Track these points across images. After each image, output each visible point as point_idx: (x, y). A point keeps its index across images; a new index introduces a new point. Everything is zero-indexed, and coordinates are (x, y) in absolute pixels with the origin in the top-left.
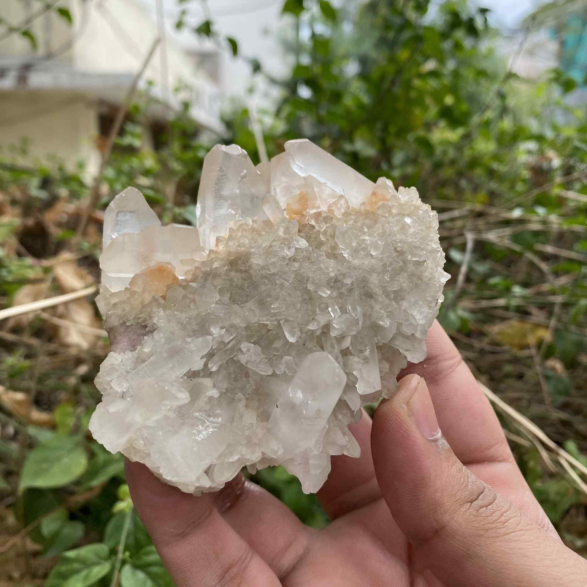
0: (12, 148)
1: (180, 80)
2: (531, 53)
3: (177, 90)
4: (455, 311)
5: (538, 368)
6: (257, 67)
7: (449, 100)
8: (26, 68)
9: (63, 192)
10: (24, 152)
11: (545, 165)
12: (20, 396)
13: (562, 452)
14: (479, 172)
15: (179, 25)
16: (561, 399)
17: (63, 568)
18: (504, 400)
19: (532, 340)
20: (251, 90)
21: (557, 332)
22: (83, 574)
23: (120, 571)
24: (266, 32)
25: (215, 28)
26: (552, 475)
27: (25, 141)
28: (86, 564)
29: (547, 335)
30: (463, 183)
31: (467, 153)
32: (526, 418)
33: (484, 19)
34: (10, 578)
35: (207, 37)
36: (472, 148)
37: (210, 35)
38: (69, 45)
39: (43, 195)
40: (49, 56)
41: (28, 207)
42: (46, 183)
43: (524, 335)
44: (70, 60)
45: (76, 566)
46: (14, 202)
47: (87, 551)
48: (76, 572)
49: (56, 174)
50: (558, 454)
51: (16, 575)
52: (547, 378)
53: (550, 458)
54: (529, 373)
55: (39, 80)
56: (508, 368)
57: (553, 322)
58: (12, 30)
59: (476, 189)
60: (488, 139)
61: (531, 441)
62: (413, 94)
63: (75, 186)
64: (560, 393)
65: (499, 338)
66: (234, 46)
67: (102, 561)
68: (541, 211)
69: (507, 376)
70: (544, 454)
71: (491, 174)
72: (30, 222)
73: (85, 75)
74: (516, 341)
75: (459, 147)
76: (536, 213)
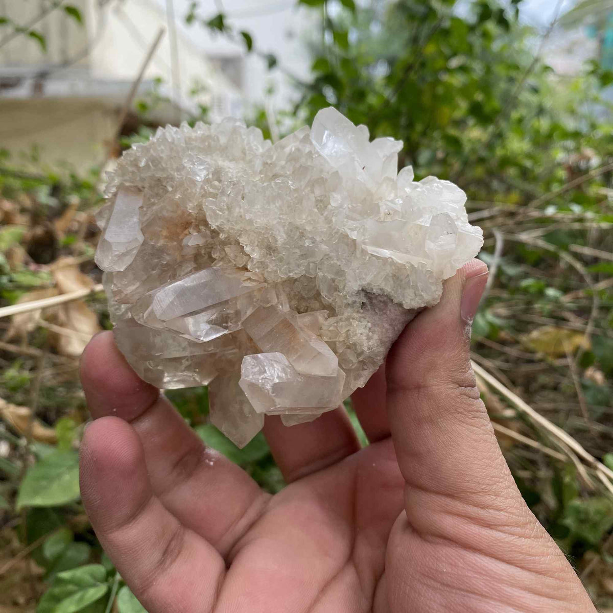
0: (23, 155)
1: (197, 82)
2: (569, 51)
3: (194, 92)
4: (483, 316)
5: (575, 378)
6: (272, 62)
7: (479, 97)
8: (42, 76)
9: (74, 199)
10: (35, 159)
11: (583, 165)
12: (24, 411)
13: (600, 466)
14: (512, 172)
15: (190, 19)
16: (601, 410)
17: (57, 590)
18: (537, 410)
19: (567, 347)
20: (270, 91)
21: (593, 337)
22: (77, 596)
23: (117, 593)
24: (290, 35)
25: (228, 21)
26: (593, 494)
27: (35, 148)
28: (81, 585)
29: (584, 342)
30: (495, 184)
31: (499, 152)
32: (563, 431)
33: (515, 10)
34: (15, 604)
35: (220, 32)
36: (504, 147)
37: (223, 29)
38: (85, 52)
39: (53, 202)
40: (66, 63)
41: (36, 215)
42: (56, 190)
43: (559, 342)
44: (87, 67)
45: (71, 587)
46: (23, 210)
47: (82, 573)
48: (70, 594)
49: (67, 181)
50: (596, 468)
51: (21, 600)
52: (584, 387)
53: (587, 473)
54: (565, 383)
55: (55, 88)
56: (543, 379)
57: (590, 328)
58: (19, 30)
59: (509, 189)
60: (522, 138)
61: (566, 455)
62: (440, 90)
63: (87, 194)
64: (599, 403)
65: (532, 346)
66: (248, 40)
67: (98, 583)
68: (576, 209)
69: (544, 387)
70: (581, 469)
71: (525, 173)
72: (39, 231)
73: (102, 82)
74: (552, 349)
75: (490, 146)
76: (571, 210)
